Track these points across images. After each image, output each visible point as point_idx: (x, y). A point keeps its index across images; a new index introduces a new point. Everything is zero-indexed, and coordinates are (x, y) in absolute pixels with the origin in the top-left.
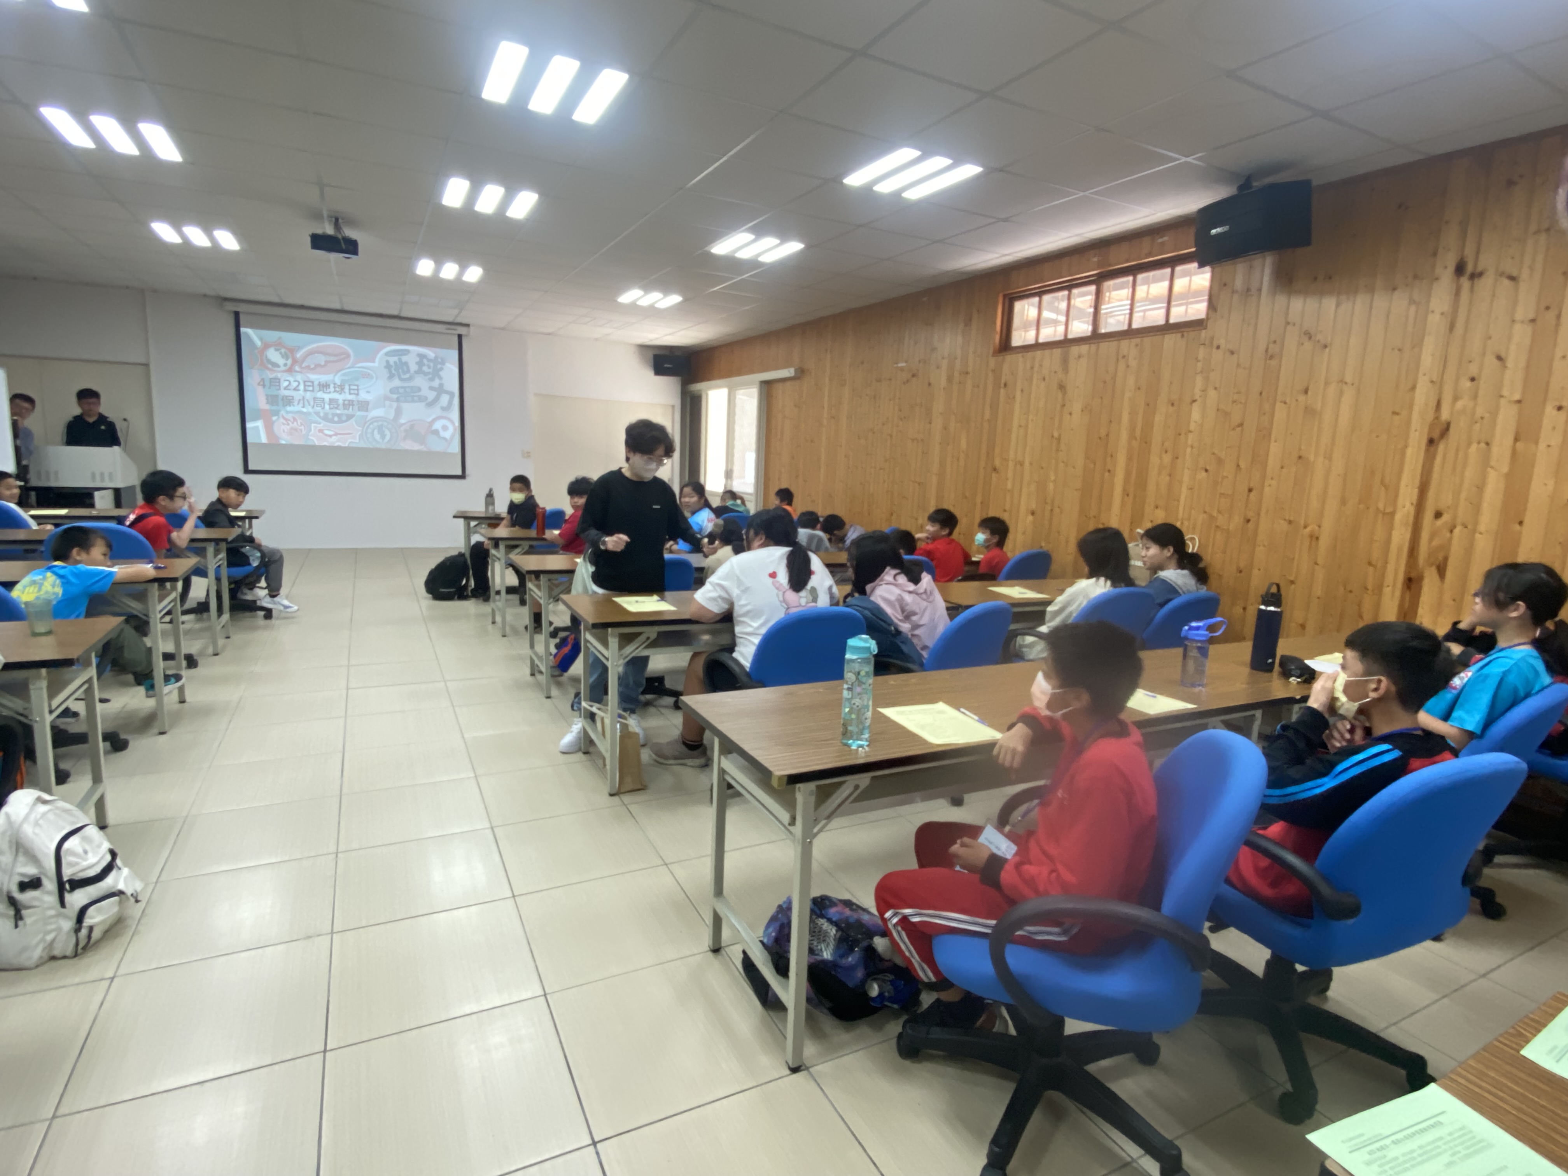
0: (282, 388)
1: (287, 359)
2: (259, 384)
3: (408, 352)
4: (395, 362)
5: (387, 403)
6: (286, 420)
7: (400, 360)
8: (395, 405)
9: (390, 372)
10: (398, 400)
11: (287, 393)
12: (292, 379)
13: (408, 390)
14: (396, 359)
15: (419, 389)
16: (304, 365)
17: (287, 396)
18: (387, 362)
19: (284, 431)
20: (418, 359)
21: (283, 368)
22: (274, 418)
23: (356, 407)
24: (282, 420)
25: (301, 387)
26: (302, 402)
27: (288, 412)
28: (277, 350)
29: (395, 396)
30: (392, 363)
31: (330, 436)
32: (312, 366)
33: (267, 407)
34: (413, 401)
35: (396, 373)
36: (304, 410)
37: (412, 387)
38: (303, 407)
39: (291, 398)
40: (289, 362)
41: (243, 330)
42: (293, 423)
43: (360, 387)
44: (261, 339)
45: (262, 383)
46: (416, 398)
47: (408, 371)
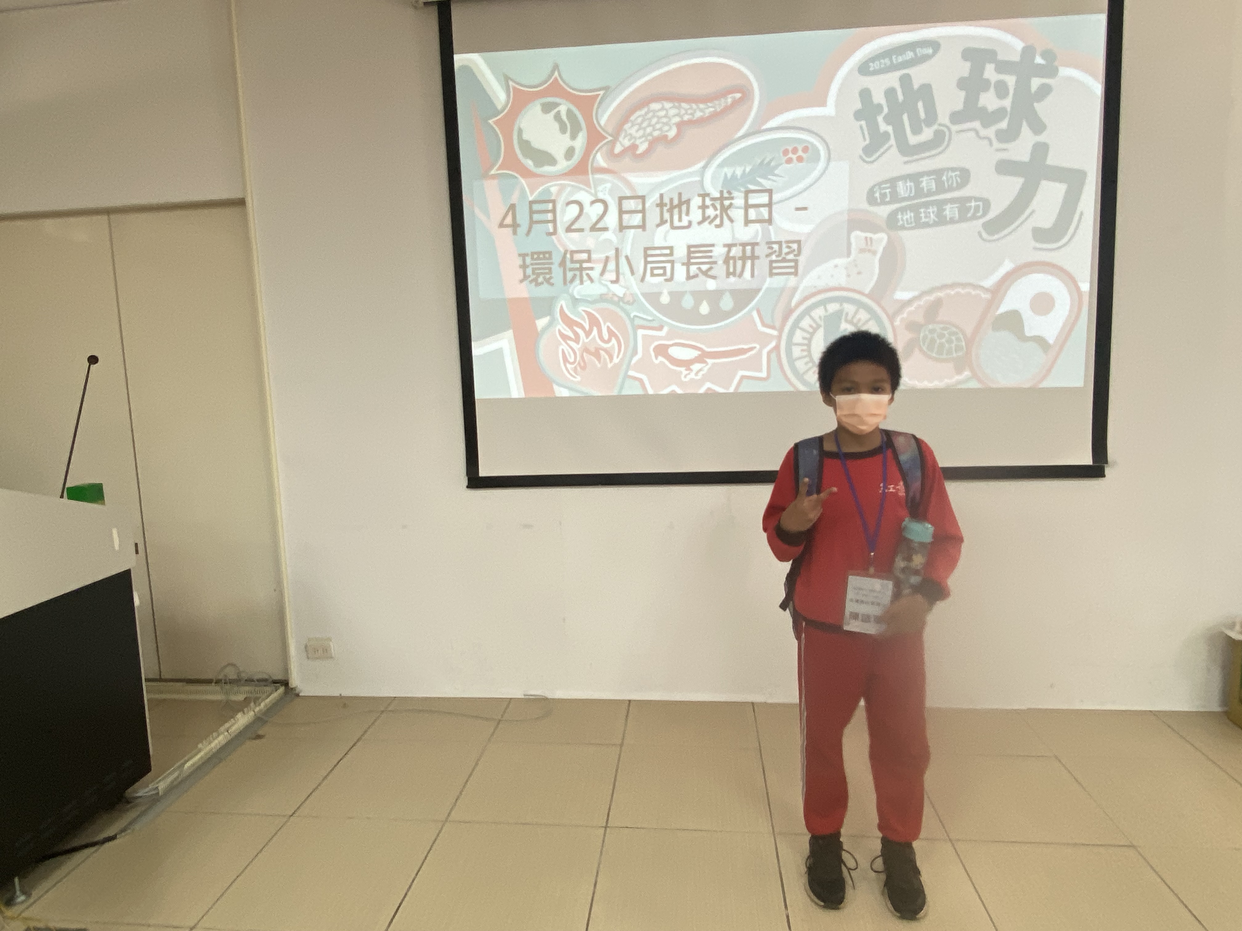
0: (561, 230)
1: (573, 137)
2: (501, 225)
3: (935, 45)
4: (890, 93)
5: (858, 236)
6: (570, 323)
7: (906, 81)
8: (882, 240)
9: (873, 127)
10: (892, 222)
11: (571, 241)
12: (585, 197)
13: (926, 183)
14: (892, 79)
15: (965, 176)
16: (618, 149)
17: (573, 252)
18: (865, 94)
19: (565, 360)
20: (965, 69)
21: (563, 165)
22: (541, 323)
23: (762, 265)
24: (561, 326)
25: (611, 220)
26: (612, 266)
27: (575, 301)
28: (547, 108)
29: (884, 211)
30: (879, 98)
31: (687, 364)
32: (643, 147)
33: (523, 291)
34: (941, 221)
35: (890, 129)
36: (618, 290)
37: (938, 173)
38: (616, 281)
39: (584, 256)
40: (580, 142)
41: (459, 59)
42: (588, 334)
43: (776, 197)
44: (506, 79)
45: (509, 220)
46: (950, 211)
47: (932, 117)
